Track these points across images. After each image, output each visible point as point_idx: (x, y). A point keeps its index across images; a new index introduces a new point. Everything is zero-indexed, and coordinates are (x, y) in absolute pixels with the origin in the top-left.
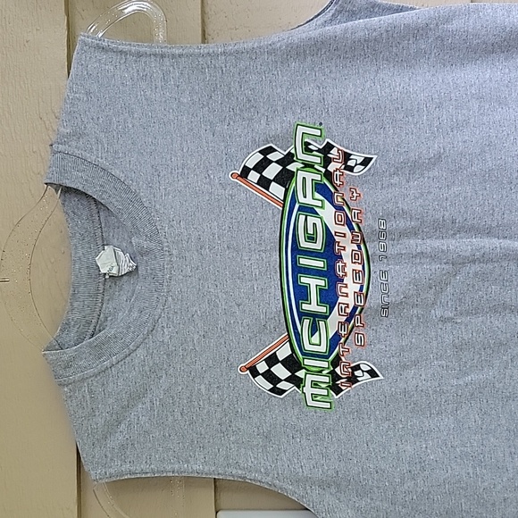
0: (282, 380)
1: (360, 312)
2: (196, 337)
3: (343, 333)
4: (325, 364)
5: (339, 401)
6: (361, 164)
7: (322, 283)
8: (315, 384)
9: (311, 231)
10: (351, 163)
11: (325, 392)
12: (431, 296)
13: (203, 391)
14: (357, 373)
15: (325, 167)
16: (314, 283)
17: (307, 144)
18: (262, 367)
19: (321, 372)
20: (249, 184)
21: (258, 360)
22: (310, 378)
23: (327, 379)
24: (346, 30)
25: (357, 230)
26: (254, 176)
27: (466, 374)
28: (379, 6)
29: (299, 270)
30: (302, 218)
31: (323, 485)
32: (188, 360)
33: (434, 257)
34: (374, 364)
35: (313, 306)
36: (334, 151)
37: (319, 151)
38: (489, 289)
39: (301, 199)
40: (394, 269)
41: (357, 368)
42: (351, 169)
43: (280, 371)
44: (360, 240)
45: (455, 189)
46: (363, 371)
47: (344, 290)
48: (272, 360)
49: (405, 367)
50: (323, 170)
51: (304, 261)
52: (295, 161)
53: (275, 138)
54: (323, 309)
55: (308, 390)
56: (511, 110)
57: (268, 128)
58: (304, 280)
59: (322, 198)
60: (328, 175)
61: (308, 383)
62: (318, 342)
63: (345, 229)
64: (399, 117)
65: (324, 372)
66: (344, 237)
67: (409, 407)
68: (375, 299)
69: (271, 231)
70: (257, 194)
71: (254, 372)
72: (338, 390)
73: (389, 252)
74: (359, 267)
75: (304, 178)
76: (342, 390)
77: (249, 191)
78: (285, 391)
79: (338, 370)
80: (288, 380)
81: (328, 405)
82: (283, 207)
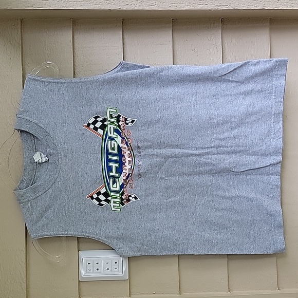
0: (102, 201)
1: (131, 176)
2: (71, 185)
3: (125, 183)
4: (119, 195)
5: (123, 208)
6: (131, 122)
7: (117, 165)
8: (115, 202)
9: (113, 146)
10: (127, 122)
11: (118, 205)
12: (156, 170)
13: (73, 205)
14: (130, 198)
15: (118, 123)
16: (114, 165)
17: (111, 115)
18: (95, 196)
20: (90, 129)
22: (113, 200)
23: (119, 200)
24: (125, 75)
25: (129, 146)
26: (92, 126)
27: (170, 198)
28: (137, 66)
30: (110, 142)
31: (118, 239)
32: (67, 194)
33: (158, 156)
34: (136, 194)
35: (114, 174)
36: (121, 117)
37: (116, 117)
38: (178, 167)
39: (109, 135)
40: (143, 160)
41: (130, 196)
42: (127, 124)
43: (102, 197)
44: (131, 149)
45: (165, 131)
46: (132, 197)
47: (125, 168)
48: (99, 194)
49: (147, 196)
51: (110, 157)
52: (107, 121)
53: (100, 113)
54: (117, 175)
55: (112, 204)
57: (96, 109)
58: (110, 164)
59: (117, 134)
60: (119, 126)
61: (112, 202)
62: (116, 187)
63: (125, 146)
64: (145, 105)
65: (118, 198)
66: (125, 148)
67: (149, 210)
68: (136, 171)
69: (98, 146)
70: (93, 133)
71: (92, 198)
72: (123, 204)
74: (131, 159)
75: (110, 127)
76: (125, 204)
77: (90, 132)
78: (103, 205)
79: (123, 197)
80: (104, 201)
81: (119, 210)
82: (103, 138)
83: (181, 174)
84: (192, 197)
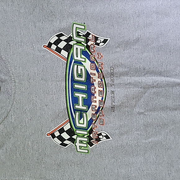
0: (66, 140)
1: (102, 110)
2: (27, 120)
3: (94, 118)
4: (86, 133)
5: (92, 149)
6: (103, 42)
7: (85, 96)
8: (81, 142)
9: (79, 72)
10: (98, 42)
11: (85, 145)
12: (134, 102)
13: (30, 144)
14: (100, 137)
15: (87, 43)
16: (81, 96)
17: (78, 33)
18: (57, 134)
19: (84, 136)
20: (52, 50)
21: (55, 131)
22: (79, 139)
23: (86, 140)
25: (100, 72)
26: (54, 47)
27: (149, 138)
29: (74, 90)
30: (76, 66)
32: (23, 130)
33: (135, 85)
34: (108, 133)
35: (80, 106)
36: (90, 36)
37: (84, 36)
38: (160, 100)
39: (76, 58)
40: (117, 90)
41: (100, 134)
42: (98, 44)
43: (65, 136)
44: (102, 77)
45: (145, 54)
46: (103, 136)
47: (94, 99)
48: (62, 131)
49: (122, 134)
50: (86, 45)
51: (77, 86)
52: (73, 40)
53: (63, 29)
55: (78, 144)
56: (171, 19)
57: (60, 25)
58: (77, 95)
59: (85, 57)
60: (88, 47)
61: (78, 141)
62: (83, 123)
63: (95, 72)
64: (120, 21)
65: (85, 136)
66: (95, 75)
67: (123, 152)
68: (108, 104)
69: (61, 71)
71: (53, 136)
72: (91, 145)
73: (115, 82)
74: (102, 89)
75: (77, 48)
76: (93, 145)
77: (51, 54)
78: (67, 145)
79: (91, 135)
80: (68, 140)
81: (87, 151)
82: (67, 61)
83: (165, 108)
84: (177, 137)
